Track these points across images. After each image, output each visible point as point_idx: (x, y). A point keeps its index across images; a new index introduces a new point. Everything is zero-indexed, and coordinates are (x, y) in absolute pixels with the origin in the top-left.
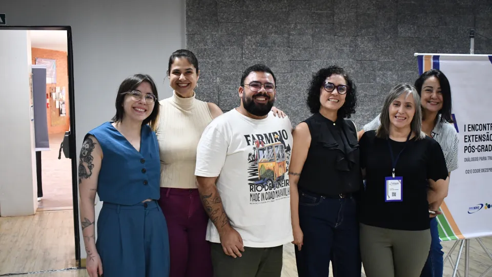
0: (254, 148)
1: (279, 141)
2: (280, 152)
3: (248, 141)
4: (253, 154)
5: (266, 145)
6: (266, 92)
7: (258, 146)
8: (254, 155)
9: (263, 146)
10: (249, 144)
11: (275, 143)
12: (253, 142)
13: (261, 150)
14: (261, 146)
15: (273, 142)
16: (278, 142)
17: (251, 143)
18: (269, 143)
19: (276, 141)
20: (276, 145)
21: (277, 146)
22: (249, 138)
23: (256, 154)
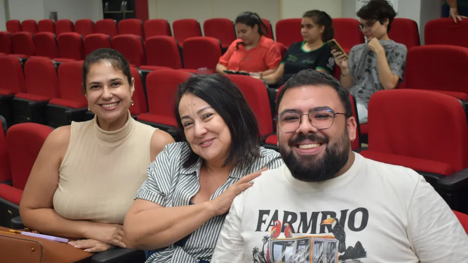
0: (266, 238)
1: (330, 231)
2: (325, 256)
3: (261, 221)
4: (260, 250)
5: (294, 236)
6: (314, 129)
7: (275, 235)
8: (262, 254)
9: (287, 235)
10: (259, 229)
11: (318, 233)
12: (270, 225)
13: (278, 243)
14: (282, 236)
15: (313, 231)
16: (327, 233)
17: (264, 227)
18: (305, 231)
19: (322, 231)
20: (319, 240)
21: (320, 243)
22: (265, 217)
23: (265, 252)
